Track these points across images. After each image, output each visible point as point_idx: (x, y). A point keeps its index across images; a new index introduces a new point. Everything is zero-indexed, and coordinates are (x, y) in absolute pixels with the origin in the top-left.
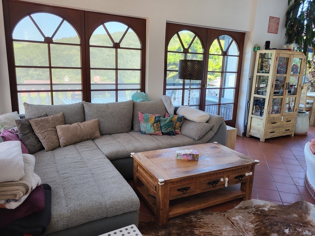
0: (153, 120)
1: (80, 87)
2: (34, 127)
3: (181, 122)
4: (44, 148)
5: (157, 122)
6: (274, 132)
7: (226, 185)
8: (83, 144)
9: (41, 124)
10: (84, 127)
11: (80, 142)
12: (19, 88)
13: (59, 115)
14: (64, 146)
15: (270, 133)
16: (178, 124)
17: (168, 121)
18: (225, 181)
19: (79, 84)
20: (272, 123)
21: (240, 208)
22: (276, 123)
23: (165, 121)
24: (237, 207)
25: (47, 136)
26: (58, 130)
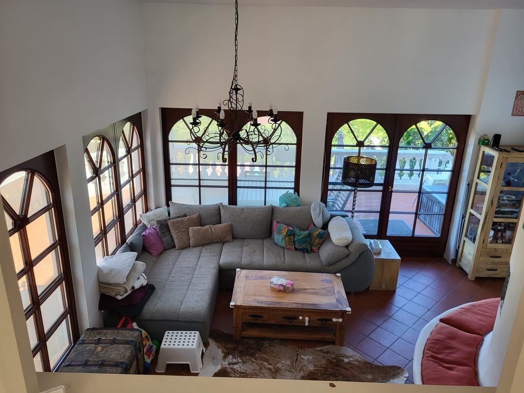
0: (284, 233)
1: (226, 184)
2: (171, 228)
3: (322, 239)
4: (175, 247)
5: (290, 235)
6: (497, 270)
7: (307, 324)
8: (210, 248)
9: (176, 225)
10: (214, 230)
11: (209, 244)
12: (173, 182)
13: (195, 216)
14: (194, 247)
15: (488, 270)
16: (317, 241)
17: (301, 237)
18: (304, 319)
19: (226, 180)
20: (491, 257)
21: (322, 351)
22: (500, 257)
23: (299, 235)
24: (318, 349)
25: (180, 237)
26: (190, 231)
